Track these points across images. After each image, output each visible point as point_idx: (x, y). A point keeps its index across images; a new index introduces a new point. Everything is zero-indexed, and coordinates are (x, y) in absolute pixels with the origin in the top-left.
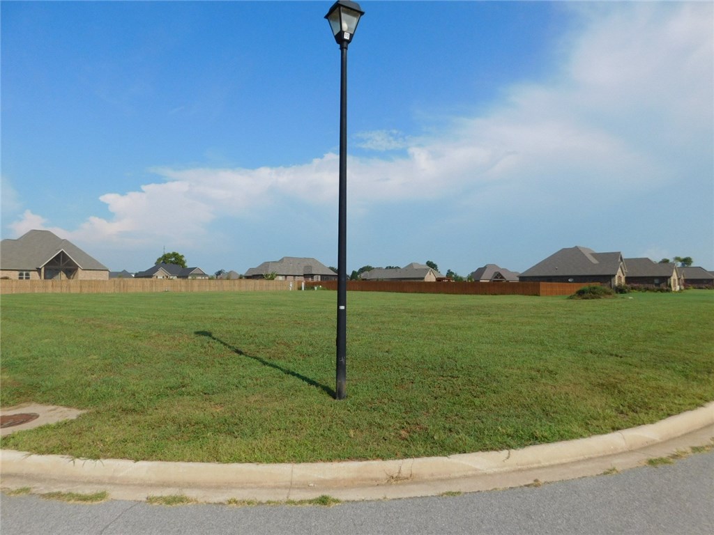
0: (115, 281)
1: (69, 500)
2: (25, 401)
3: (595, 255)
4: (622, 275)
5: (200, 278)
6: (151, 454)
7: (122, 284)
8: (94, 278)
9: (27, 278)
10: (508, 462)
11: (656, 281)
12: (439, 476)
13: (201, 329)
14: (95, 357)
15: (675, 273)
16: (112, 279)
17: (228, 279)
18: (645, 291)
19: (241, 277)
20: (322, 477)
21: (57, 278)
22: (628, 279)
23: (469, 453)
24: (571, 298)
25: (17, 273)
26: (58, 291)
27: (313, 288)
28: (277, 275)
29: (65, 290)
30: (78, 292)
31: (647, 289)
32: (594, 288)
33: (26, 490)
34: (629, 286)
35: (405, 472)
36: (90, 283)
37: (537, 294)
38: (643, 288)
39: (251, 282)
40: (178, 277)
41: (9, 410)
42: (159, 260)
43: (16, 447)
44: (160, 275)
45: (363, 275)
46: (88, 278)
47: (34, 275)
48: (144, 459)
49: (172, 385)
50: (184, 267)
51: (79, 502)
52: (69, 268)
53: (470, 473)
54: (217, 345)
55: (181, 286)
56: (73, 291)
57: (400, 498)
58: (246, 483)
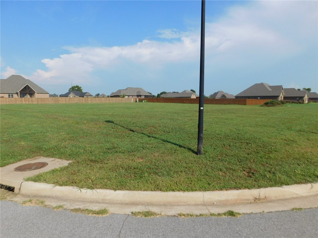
0: (53, 99)
1: (88, 214)
2: (37, 156)
3: (270, 87)
4: (282, 96)
5: (90, 97)
6: (121, 186)
7: (56, 99)
8: (42, 97)
9: (12, 97)
10: (312, 190)
11: (298, 99)
12: (279, 198)
13: (108, 120)
14: (64, 133)
15: (306, 95)
16: (51, 98)
17: (103, 97)
18: (292, 103)
19: (108, 97)
20: (220, 199)
21: (25, 97)
22: (285, 98)
23: (291, 185)
24: (262, 106)
25: (8, 95)
26: (27, 103)
27: (142, 101)
28: (125, 96)
29: (30, 102)
30: (37, 103)
31: (293, 102)
32: (273, 102)
33: (60, 207)
34: (285, 101)
35: (262, 196)
36: (42, 99)
37: (245, 104)
38: (291, 102)
39: (114, 99)
40: (79, 97)
41: (31, 160)
42: (70, 89)
43: (45, 181)
44: (71, 95)
45: (162, 96)
46: (39, 97)
47: (15, 96)
48: (119, 190)
49: (109, 147)
50: (82, 92)
51: (95, 215)
52: (31, 92)
53: (294, 196)
54: (120, 127)
55: (82, 100)
56: (34, 103)
57: (271, 212)
58: (180, 202)
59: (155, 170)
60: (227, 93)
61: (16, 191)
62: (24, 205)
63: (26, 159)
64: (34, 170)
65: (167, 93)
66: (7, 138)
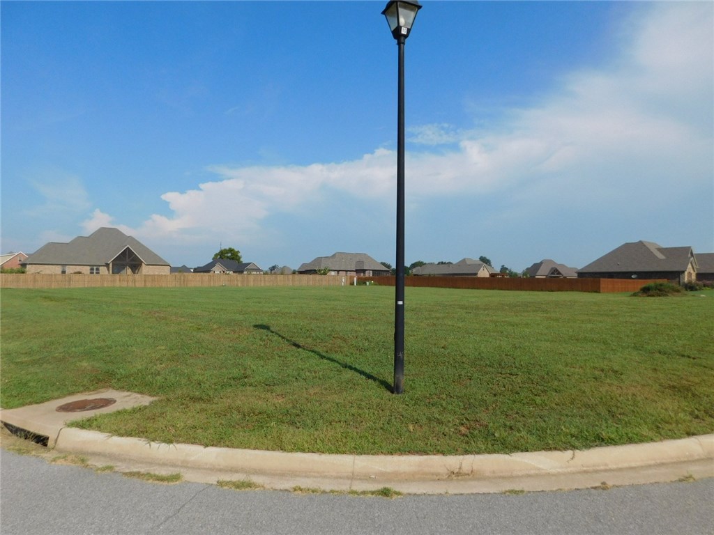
0: (175, 276)
1: (148, 480)
2: (103, 387)
3: (661, 250)
4: (692, 272)
5: (255, 273)
6: (219, 441)
7: (182, 278)
8: (157, 273)
9: (98, 273)
10: (572, 462)
12: (501, 474)
13: (260, 323)
14: (163, 348)
16: (173, 274)
17: (282, 274)
19: (294, 272)
20: (383, 470)
21: (123, 272)
22: (699, 276)
23: (531, 452)
24: (635, 295)
25: (89, 268)
26: (124, 284)
27: (365, 284)
28: (329, 270)
29: (131, 284)
30: (143, 286)
32: (661, 285)
33: (110, 468)
34: (700, 283)
35: (466, 468)
36: (153, 278)
37: (597, 291)
39: (305, 277)
40: (234, 272)
41: (90, 395)
42: (216, 255)
43: (99, 428)
44: (217, 270)
45: (414, 271)
46: (151, 273)
47: (103, 270)
48: (213, 445)
49: (235, 376)
50: (239, 262)
51: (157, 482)
52: (134, 263)
53: (532, 472)
54: (275, 338)
55: (237, 280)
56: (138, 285)
57: (461, 494)
58: (310, 472)
59: (293, 417)
60: (563, 266)
61: (50, 443)
62: (53, 463)
63: (82, 392)
64: (88, 410)
65: (425, 264)
66: (62, 355)
